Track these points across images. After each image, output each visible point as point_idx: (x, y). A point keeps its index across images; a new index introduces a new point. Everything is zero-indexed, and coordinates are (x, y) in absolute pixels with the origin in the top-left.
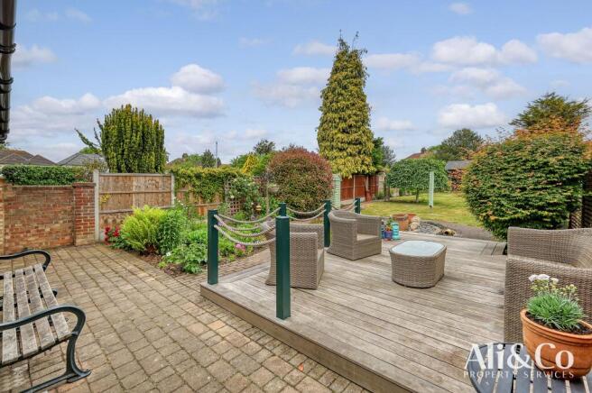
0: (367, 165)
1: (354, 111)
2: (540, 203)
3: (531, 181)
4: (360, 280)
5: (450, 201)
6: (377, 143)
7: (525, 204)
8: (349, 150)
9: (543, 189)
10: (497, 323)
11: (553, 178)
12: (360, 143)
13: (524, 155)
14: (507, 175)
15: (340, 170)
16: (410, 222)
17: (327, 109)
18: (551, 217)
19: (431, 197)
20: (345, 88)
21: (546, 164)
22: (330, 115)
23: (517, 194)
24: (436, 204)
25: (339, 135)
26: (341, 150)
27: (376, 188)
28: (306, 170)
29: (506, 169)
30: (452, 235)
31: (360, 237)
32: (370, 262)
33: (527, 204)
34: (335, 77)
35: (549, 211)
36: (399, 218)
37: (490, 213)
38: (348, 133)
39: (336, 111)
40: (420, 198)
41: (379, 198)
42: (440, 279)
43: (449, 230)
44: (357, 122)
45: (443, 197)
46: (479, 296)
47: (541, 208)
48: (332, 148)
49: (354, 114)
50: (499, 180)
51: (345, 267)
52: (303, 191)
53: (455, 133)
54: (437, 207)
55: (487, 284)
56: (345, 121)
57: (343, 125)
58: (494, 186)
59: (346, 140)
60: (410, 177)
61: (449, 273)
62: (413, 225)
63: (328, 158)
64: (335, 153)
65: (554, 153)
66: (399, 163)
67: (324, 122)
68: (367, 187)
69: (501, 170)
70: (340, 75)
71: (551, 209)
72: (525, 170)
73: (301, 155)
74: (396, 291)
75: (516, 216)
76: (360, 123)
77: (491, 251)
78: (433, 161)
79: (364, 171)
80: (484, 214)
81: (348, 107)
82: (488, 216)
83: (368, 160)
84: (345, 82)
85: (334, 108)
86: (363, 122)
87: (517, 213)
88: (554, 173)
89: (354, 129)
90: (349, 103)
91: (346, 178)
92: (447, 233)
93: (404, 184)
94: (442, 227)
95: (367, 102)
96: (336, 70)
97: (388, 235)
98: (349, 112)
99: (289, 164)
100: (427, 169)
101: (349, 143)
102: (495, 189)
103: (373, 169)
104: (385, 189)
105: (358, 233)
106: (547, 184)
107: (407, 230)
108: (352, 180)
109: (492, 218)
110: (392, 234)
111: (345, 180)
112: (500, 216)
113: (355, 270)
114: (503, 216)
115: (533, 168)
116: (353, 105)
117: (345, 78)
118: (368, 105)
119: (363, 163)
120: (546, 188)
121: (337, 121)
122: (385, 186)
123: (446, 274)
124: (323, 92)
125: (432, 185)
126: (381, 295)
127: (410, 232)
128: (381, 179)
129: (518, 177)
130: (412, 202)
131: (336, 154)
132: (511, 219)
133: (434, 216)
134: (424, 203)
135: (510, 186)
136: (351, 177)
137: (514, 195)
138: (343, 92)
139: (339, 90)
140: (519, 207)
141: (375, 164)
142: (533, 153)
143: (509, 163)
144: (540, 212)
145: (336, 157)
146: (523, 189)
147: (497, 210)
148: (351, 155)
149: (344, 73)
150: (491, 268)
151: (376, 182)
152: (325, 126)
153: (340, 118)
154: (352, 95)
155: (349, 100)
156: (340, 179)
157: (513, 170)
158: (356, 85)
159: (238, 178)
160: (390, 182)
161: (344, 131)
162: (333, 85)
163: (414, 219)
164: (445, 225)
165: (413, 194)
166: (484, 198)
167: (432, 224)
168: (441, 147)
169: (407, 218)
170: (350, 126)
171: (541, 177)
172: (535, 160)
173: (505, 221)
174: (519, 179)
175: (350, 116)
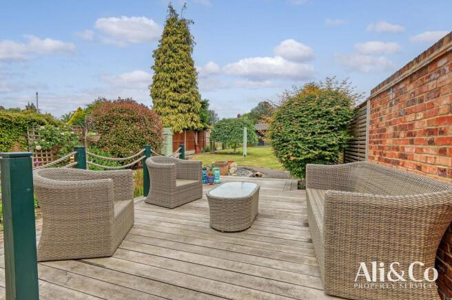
0: (196, 122)
1: (184, 73)
2: (324, 145)
3: (318, 126)
4: (175, 232)
5: (257, 153)
6: (204, 104)
7: (314, 146)
8: (180, 108)
9: (326, 133)
10: (310, 262)
11: (332, 124)
12: (190, 102)
13: (313, 104)
14: (301, 122)
15: (171, 125)
16: (229, 168)
17: (158, 68)
18: (330, 156)
19: (245, 150)
20: (175, 51)
21: (327, 113)
22: (162, 74)
23: (309, 137)
24: (248, 154)
25: (171, 93)
26: (173, 107)
27: (204, 142)
28: (134, 120)
29: (300, 117)
30: (261, 176)
31: (179, 183)
32: (190, 208)
33: (315, 146)
34: (166, 40)
35: (329, 151)
36: (220, 165)
37: (291, 154)
38: (178, 92)
39: (167, 71)
40: (237, 151)
41: (206, 151)
42: (255, 219)
43: (258, 173)
44: (186, 83)
45: (253, 150)
46: (289, 231)
47: (324, 149)
48: (165, 105)
49: (185, 76)
50: (296, 126)
51: (161, 218)
52: (131, 141)
53: (259, 104)
54: (249, 157)
55: (293, 218)
56: (176, 81)
57: (173, 85)
58: (292, 131)
59: (177, 98)
60: (229, 132)
61: (262, 211)
62: (232, 171)
63: (160, 114)
64: (167, 109)
65: (332, 105)
66: (221, 121)
67: (156, 80)
68: (196, 141)
69: (297, 117)
70: (171, 39)
71: (330, 149)
72: (313, 117)
73: (129, 106)
74: (213, 240)
75: (308, 156)
76: (189, 85)
77: (289, 187)
78: (245, 121)
79: (193, 127)
80: (286, 156)
81: (178, 69)
82: (289, 157)
83: (197, 118)
84: (175, 46)
85: (165, 68)
86: (192, 84)
87: (310, 152)
88: (332, 120)
89: (184, 89)
90: (179, 65)
91: (178, 132)
92: (257, 175)
93: (225, 139)
94: (254, 171)
95: (195, 67)
96: (166, 34)
97: (210, 180)
98: (180, 74)
99: (115, 114)
100: (241, 127)
101: (180, 102)
102: (294, 134)
103: (200, 125)
104: (211, 143)
105: (178, 178)
106: (328, 129)
107: (227, 175)
108: (183, 134)
109: (292, 158)
110: (214, 179)
111: (176, 134)
112: (297, 157)
113: (172, 219)
114: (299, 157)
115: (319, 116)
116: (183, 68)
117: (175, 42)
118: (195, 69)
119: (192, 120)
120: (327, 133)
121: (169, 80)
122: (211, 140)
123: (259, 212)
124: (155, 52)
125: (245, 140)
126: (195, 248)
127: (229, 177)
128: (208, 135)
129: (309, 123)
130: (231, 154)
131: (168, 111)
132: (305, 159)
133: (247, 163)
134: (239, 154)
135: (304, 131)
136: (182, 131)
137: (307, 138)
138: (173, 54)
139: (169, 52)
140: (311, 148)
141: (202, 121)
142: (319, 104)
143: (302, 112)
144: (323, 152)
145: (168, 113)
146: (313, 133)
147: (295, 152)
148: (182, 112)
149: (174, 38)
150: (293, 202)
151: (204, 138)
152: (158, 84)
153: (171, 78)
154: (181, 59)
155: (178, 63)
156: (172, 133)
157: (306, 117)
158: (185, 50)
159: (47, 125)
160: (214, 137)
161: (175, 91)
162: (164, 47)
163: (232, 165)
164: (256, 170)
165: (232, 148)
166: (285, 142)
167: (246, 169)
168: (251, 114)
169: (227, 164)
170: (181, 86)
171: (324, 123)
172: (320, 110)
173: (301, 161)
174: (310, 125)
175: (180, 78)
